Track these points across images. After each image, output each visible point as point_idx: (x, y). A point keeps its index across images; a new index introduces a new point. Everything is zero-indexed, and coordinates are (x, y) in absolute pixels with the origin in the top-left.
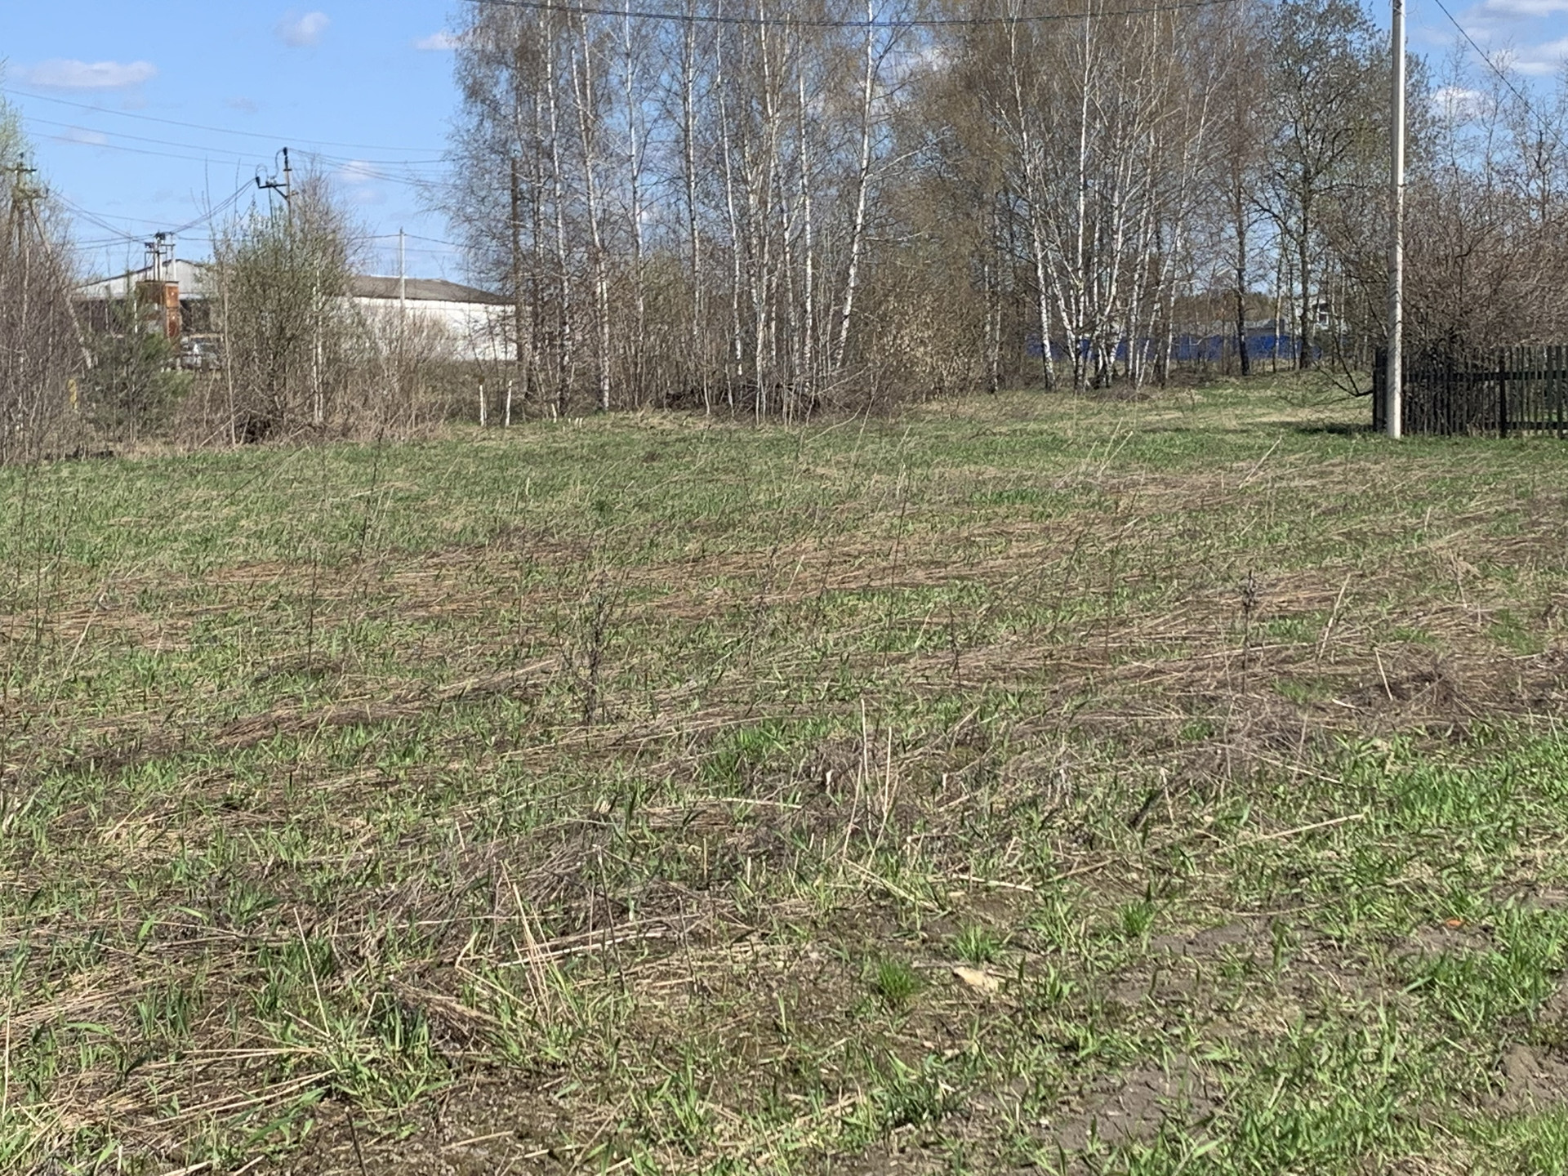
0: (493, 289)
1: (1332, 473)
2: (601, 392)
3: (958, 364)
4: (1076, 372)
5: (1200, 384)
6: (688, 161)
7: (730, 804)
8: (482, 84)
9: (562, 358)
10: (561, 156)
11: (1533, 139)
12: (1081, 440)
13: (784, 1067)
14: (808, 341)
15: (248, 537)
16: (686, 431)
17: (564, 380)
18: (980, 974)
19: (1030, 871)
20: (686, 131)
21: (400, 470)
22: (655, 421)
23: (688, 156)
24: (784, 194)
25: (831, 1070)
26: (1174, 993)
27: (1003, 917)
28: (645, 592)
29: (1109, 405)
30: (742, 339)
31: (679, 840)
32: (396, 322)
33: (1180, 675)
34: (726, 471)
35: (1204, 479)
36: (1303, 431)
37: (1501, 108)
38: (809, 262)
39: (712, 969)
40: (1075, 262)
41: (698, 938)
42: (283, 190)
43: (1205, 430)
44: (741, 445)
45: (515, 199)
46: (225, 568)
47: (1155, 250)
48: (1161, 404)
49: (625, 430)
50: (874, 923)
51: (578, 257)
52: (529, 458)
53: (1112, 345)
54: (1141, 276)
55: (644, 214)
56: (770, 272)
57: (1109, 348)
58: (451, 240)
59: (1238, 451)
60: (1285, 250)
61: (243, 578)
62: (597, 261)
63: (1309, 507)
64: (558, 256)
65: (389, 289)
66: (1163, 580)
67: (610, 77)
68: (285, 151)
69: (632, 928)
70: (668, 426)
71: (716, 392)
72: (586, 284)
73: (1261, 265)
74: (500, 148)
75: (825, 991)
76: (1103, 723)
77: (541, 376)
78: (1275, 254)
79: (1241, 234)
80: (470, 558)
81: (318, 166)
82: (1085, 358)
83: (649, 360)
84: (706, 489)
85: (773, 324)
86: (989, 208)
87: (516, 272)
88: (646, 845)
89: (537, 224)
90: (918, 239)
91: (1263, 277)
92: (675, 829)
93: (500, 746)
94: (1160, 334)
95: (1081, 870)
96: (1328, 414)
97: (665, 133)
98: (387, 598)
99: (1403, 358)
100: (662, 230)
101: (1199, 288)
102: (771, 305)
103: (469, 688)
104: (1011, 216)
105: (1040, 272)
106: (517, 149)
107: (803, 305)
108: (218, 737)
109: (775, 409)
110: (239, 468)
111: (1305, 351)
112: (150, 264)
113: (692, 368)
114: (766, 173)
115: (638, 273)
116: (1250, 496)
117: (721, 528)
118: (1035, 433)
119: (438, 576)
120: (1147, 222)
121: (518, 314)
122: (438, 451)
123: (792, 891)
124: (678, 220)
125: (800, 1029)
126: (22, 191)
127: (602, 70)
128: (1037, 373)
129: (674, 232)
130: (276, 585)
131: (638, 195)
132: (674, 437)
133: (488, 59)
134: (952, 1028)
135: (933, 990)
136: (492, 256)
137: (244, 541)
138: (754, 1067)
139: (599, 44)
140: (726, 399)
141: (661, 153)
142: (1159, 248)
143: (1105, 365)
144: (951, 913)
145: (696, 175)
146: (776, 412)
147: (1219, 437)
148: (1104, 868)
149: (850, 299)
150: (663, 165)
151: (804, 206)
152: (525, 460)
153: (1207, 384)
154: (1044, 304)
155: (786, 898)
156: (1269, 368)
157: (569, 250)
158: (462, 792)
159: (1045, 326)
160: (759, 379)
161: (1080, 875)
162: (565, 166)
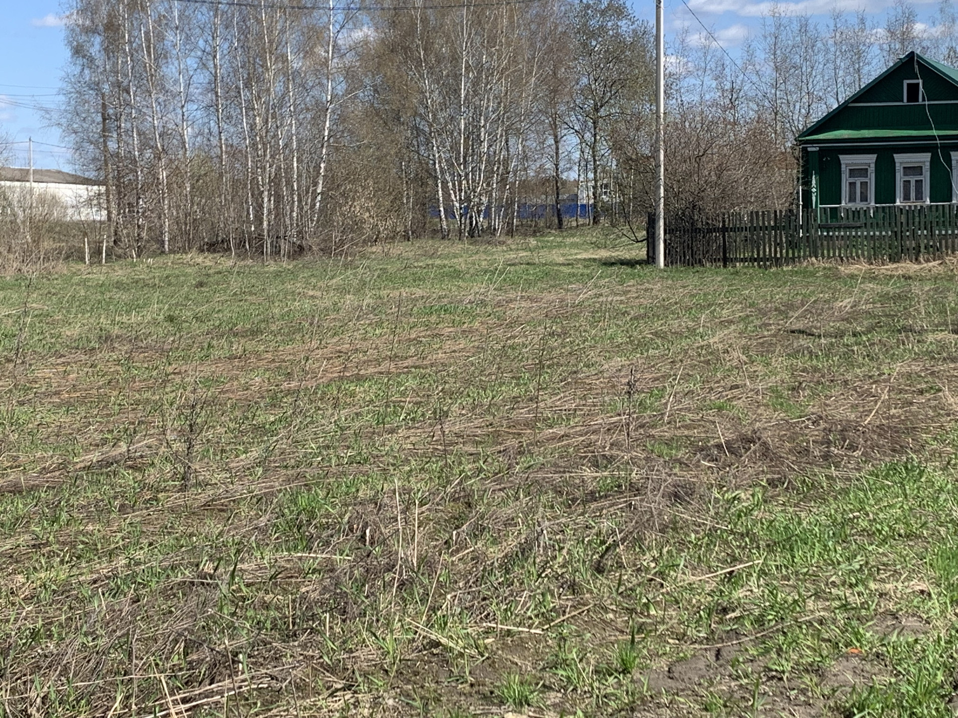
0: (91, 176)
1: (630, 291)
2: (163, 241)
4: (460, 227)
5: (534, 235)
6: (217, 96)
7: (300, 558)
8: (82, 46)
9: (138, 220)
10: (135, 92)
11: (728, 86)
12: (471, 271)
14: (295, 209)
16: (221, 267)
17: (139, 235)
19: (537, 616)
20: (216, 76)
21: (35, 295)
22: (200, 259)
23: (217, 93)
24: (278, 117)
27: (526, 658)
29: (482, 248)
30: (254, 208)
31: (267, 592)
32: (28, 197)
34: (251, 293)
35: (552, 296)
36: (605, 264)
37: (708, 67)
38: (295, 159)
40: (457, 159)
43: (545, 264)
44: (257, 276)
45: (104, 119)
47: (506, 152)
48: (513, 247)
49: (181, 266)
51: (147, 156)
52: (119, 285)
53: (481, 211)
54: (498, 168)
55: (189, 129)
56: (271, 166)
57: (479, 212)
58: (63, 145)
59: (569, 278)
60: (583, 152)
62: (160, 159)
63: (624, 314)
64: (134, 155)
65: (23, 176)
67: (165, 42)
69: (243, 680)
70: (208, 263)
71: (238, 241)
72: (152, 172)
73: (568, 162)
74: (96, 86)
77: (124, 231)
78: (578, 154)
79: (556, 142)
80: (87, 357)
82: (466, 219)
83: (194, 222)
84: (239, 306)
85: (272, 198)
86: (405, 127)
87: (106, 165)
88: (244, 598)
89: (119, 135)
90: (363, 145)
91: (570, 169)
92: (263, 583)
93: (122, 508)
94: (510, 204)
95: (573, 613)
96: (618, 253)
97: (202, 78)
98: (30, 388)
99: (665, 219)
100: (200, 139)
101: (532, 174)
102: (271, 187)
103: (94, 461)
104: (417, 130)
105: (437, 166)
106: (106, 88)
107: (293, 186)
109: (276, 252)
111: (596, 213)
113: (222, 226)
114: (267, 103)
115: (186, 166)
116: (585, 307)
117: (253, 333)
118: (440, 267)
119: (65, 371)
120: (501, 136)
121: (107, 190)
122: (59, 281)
123: (364, 642)
124: (210, 133)
127: (161, 38)
128: (436, 228)
129: (208, 140)
131: (185, 117)
132: (213, 271)
133: (87, 31)
136: (91, 155)
139: (158, 22)
140: (244, 246)
141: (200, 90)
142: (508, 151)
143: (477, 223)
144: (488, 658)
145: (222, 104)
146: (276, 254)
147: (556, 268)
148: (588, 611)
149: (321, 182)
150: (200, 98)
151: (291, 125)
152: (117, 288)
153: (538, 234)
154: (440, 185)
155: (359, 647)
156: (574, 224)
157: (141, 151)
158: (98, 550)
159: (441, 199)
160: (265, 233)
161: (573, 617)
162: (138, 98)
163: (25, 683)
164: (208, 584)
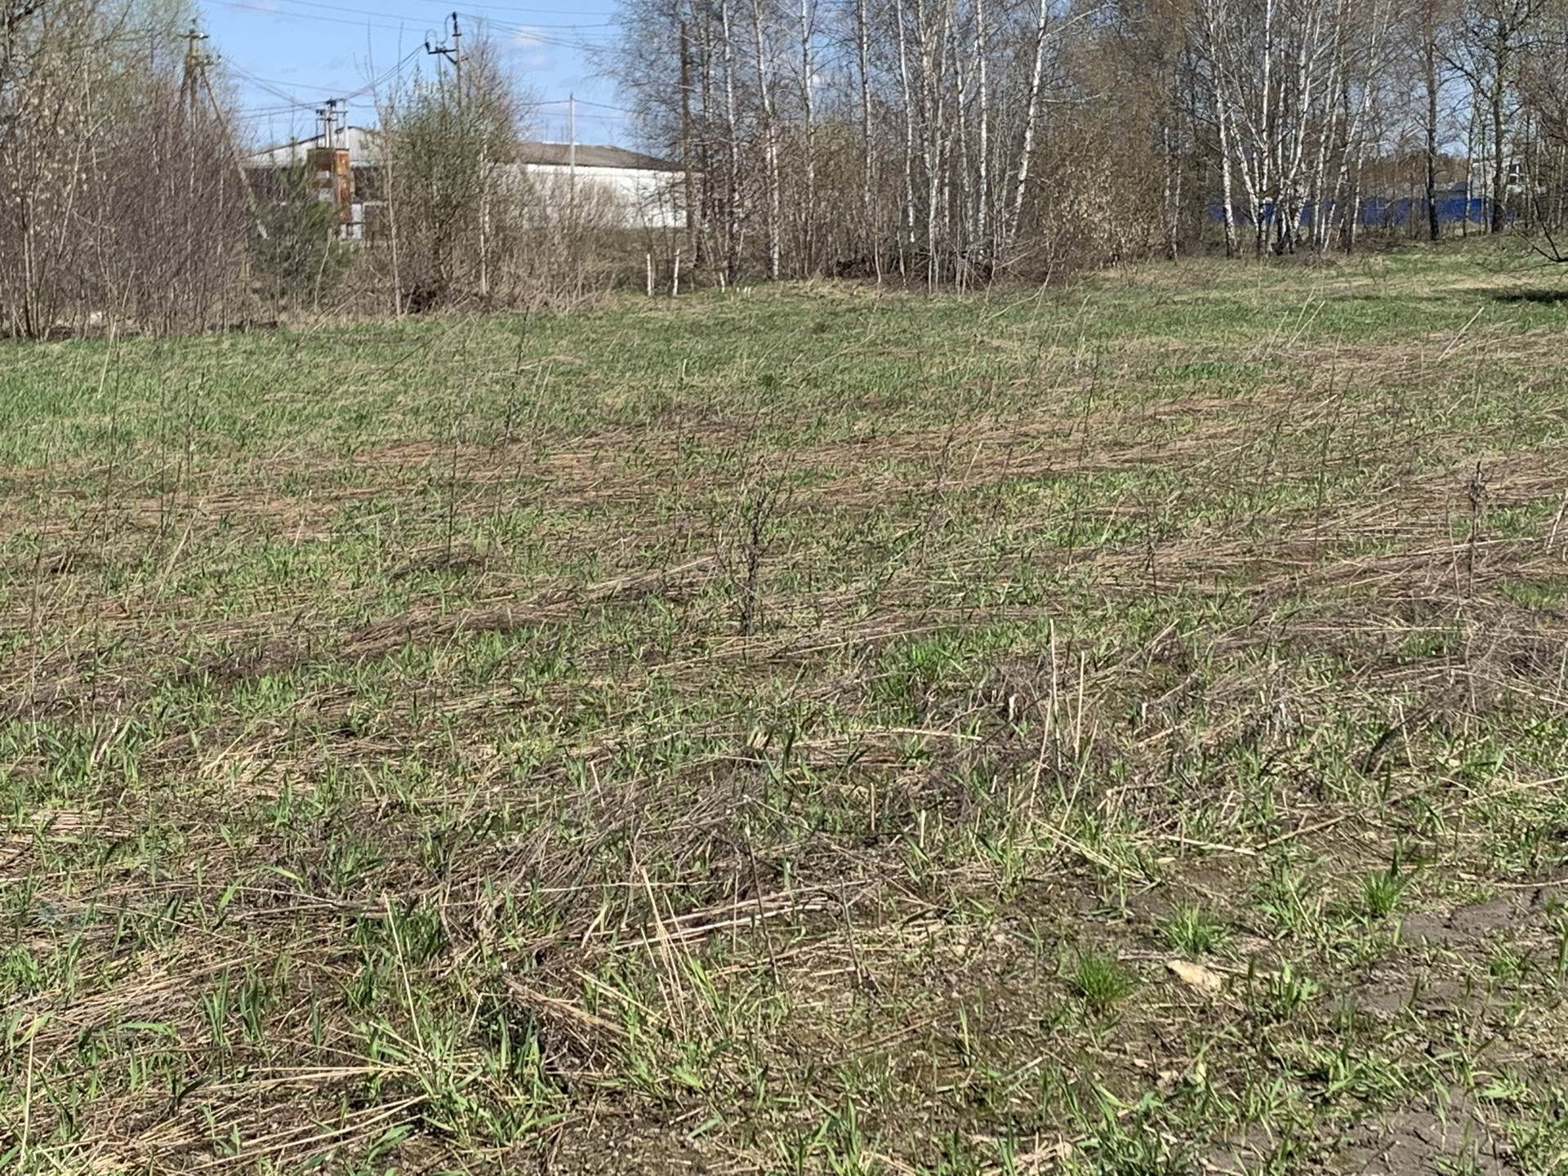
0: (661, 156)
1: (1536, 343)
2: (771, 260)
3: (1136, 230)
4: (1259, 237)
5: (1388, 248)
6: (861, 22)
7: (901, 736)
9: (731, 226)
10: (731, 19)
12: (1266, 309)
13: (967, 1095)
14: (982, 206)
15: (404, 414)
16: (857, 301)
17: (732, 248)
18: (1199, 969)
19: (1250, 829)
21: (564, 342)
22: (825, 290)
23: (860, 17)
24: (958, 56)
25: (1024, 1099)
26: (1437, 1000)
27: (1221, 888)
28: (810, 476)
29: (1293, 272)
30: (915, 206)
31: (843, 781)
32: (566, 188)
33: (1397, 575)
34: (898, 343)
35: (1400, 351)
36: (1499, 299)
38: (984, 126)
39: (881, 954)
40: (1258, 122)
41: (864, 911)
42: (453, 55)
43: (1397, 298)
44: (913, 316)
45: (685, 63)
46: (378, 448)
47: (1342, 110)
48: (1347, 270)
49: (794, 299)
50: (1070, 895)
51: (747, 121)
52: (696, 329)
53: (1297, 210)
54: (1328, 137)
56: (944, 137)
57: (1293, 212)
58: (618, 106)
59: (1434, 321)
60: (1478, 109)
61: (394, 458)
62: (767, 126)
63: (1515, 381)
64: (728, 121)
65: (558, 156)
66: (1366, 464)
68: (454, 16)
69: (787, 899)
70: (838, 295)
71: (887, 260)
72: (755, 149)
73: (1452, 125)
74: (670, 10)
75: (1014, 993)
76: (1315, 634)
77: (710, 243)
78: (1469, 113)
79: (1432, 93)
80: (630, 437)
81: (484, 31)
82: (1269, 222)
83: (819, 227)
84: (876, 363)
85: (946, 190)
86: (1171, 69)
87: (685, 138)
88: (806, 786)
89: (706, 88)
90: (1097, 101)
91: (1455, 138)
92: (840, 767)
93: (649, 656)
94: (1345, 199)
95: (1309, 829)
96: (1525, 280)
98: (540, 482)
100: (833, 93)
101: (1387, 147)
102: (944, 171)
103: (619, 588)
104: (1191, 74)
105: (1222, 135)
106: (687, 12)
107: (978, 170)
108: (346, 644)
109: (949, 277)
110: (401, 340)
111: (1497, 214)
112: (321, 132)
113: (864, 235)
114: (940, 33)
115: (808, 138)
116: (1451, 369)
117: (892, 404)
118: (1216, 302)
119: (595, 458)
120: (1335, 82)
121: (687, 181)
122: (603, 322)
123: (973, 853)
124: (850, 83)
125: (985, 1044)
126: (196, 58)
128: (1218, 239)
129: (847, 95)
130: (427, 468)
131: (809, 59)
132: (845, 307)
134: (1166, 1041)
135: (1142, 989)
136: (661, 122)
137: (400, 417)
138: (930, 1095)
140: (897, 268)
141: (832, 14)
142: (1346, 108)
143: (1288, 230)
144: (1160, 885)
145: (869, 36)
146: (948, 281)
147: (1412, 305)
148: (1336, 825)
149: (1025, 163)
150: (834, 26)
151: (979, 68)
152: (692, 332)
153: (1395, 249)
154: (1226, 167)
155: (965, 861)
156: (1460, 232)
157: (739, 115)
158: (605, 714)
159: (1227, 190)
160: (931, 247)
161: (1309, 834)
162: (735, 29)
163: (473, 886)
164: (756, 766)
